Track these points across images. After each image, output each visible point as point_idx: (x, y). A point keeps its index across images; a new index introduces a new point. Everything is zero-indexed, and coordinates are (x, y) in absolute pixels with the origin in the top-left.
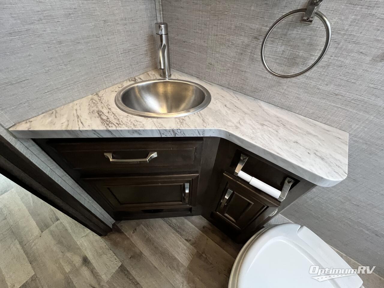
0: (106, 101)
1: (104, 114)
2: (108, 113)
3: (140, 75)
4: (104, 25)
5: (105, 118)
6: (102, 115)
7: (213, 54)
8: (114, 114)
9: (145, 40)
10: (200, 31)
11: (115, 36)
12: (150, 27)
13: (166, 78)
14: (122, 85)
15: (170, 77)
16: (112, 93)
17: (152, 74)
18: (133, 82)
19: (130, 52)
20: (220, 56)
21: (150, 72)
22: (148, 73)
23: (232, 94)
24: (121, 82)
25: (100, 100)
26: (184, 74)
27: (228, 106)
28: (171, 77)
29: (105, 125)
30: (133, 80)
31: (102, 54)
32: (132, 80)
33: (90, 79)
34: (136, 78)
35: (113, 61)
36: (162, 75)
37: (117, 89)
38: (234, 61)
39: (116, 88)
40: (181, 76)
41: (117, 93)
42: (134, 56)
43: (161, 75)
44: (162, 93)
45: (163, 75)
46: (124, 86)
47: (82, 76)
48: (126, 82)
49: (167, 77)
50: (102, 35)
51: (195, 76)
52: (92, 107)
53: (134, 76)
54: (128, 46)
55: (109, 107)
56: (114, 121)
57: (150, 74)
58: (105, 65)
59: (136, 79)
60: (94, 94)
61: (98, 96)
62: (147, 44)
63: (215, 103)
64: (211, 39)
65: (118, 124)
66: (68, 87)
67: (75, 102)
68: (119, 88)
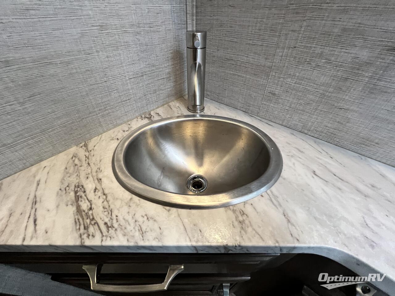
0: (98, 159)
1: (86, 196)
2: (95, 192)
3: (158, 108)
4: (100, 33)
5: (84, 206)
6: (81, 197)
7: (279, 78)
8: (104, 194)
9: (168, 57)
10: (261, 42)
11: (121, 52)
12: (177, 39)
13: (197, 113)
14: (130, 126)
15: (202, 112)
16: (111, 141)
17: (175, 106)
18: (146, 121)
19: (145, 77)
20: (294, 82)
21: (173, 103)
22: (170, 104)
23: (312, 143)
24: (128, 121)
25: (88, 158)
26: (222, 106)
27: (318, 172)
28: (204, 111)
29: (79, 229)
30: (147, 117)
31: (96, 81)
32: (145, 117)
33: (73, 123)
34: (152, 113)
35: (115, 91)
36: (191, 108)
37: (120, 135)
38: (323, 91)
39: (119, 132)
40: (219, 109)
41: (119, 141)
42: (150, 81)
43: (188, 109)
44: (190, 136)
45: (193, 108)
46: (132, 129)
47: (59, 118)
48: (135, 120)
49: (199, 112)
50: (97, 51)
51: (242, 109)
52: (68, 175)
53: (149, 110)
54: (142, 66)
55: (100, 176)
56: (102, 215)
57: (172, 107)
58: (102, 98)
59: (151, 116)
60: (81, 145)
61: (87, 150)
62: (170, 64)
63: (291, 165)
64: (281, 54)
65: (108, 227)
66: (29, 140)
67: (44, 163)
68: (124, 131)
